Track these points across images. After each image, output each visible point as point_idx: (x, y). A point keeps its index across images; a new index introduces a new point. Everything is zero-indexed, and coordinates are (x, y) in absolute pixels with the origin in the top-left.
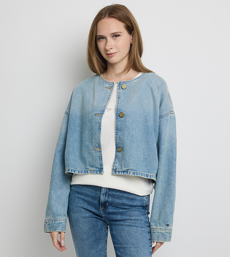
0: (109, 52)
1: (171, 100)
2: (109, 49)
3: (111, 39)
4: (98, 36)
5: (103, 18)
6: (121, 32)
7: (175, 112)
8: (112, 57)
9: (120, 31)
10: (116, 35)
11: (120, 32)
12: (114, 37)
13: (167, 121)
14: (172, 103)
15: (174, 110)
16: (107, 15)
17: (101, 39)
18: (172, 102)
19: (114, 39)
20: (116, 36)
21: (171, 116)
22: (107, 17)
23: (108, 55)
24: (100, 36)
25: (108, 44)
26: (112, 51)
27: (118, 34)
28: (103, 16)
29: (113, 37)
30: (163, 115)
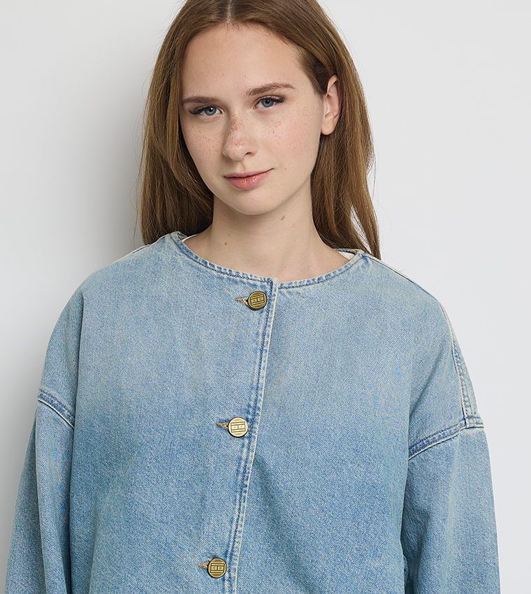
0: (238, 170)
1: (463, 373)
2: (241, 156)
3: (250, 111)
4: (189, 100)
5: (214, 23)
6: (290, 83)
7: (483, 419)
8: (252, 188)
9: (285, 82)
10: (267, 98)
11: (287, 86)
12: (260, 105)
13: (449, 459)
14: (471, 385)
15: (480, 412)
16: (229, 14)
17: (203, 113)
18: (469, 380)
19: (261, 112)
20: (269, 101)
21: (468, 436)
22: (229, 21)
23: (235, 182)
24: (198, 100)
25: (237, 134)
26: (250, 166)
27: (277, 91)
28: (213, 17)
29: (255, 107)
30: (430, 439)
